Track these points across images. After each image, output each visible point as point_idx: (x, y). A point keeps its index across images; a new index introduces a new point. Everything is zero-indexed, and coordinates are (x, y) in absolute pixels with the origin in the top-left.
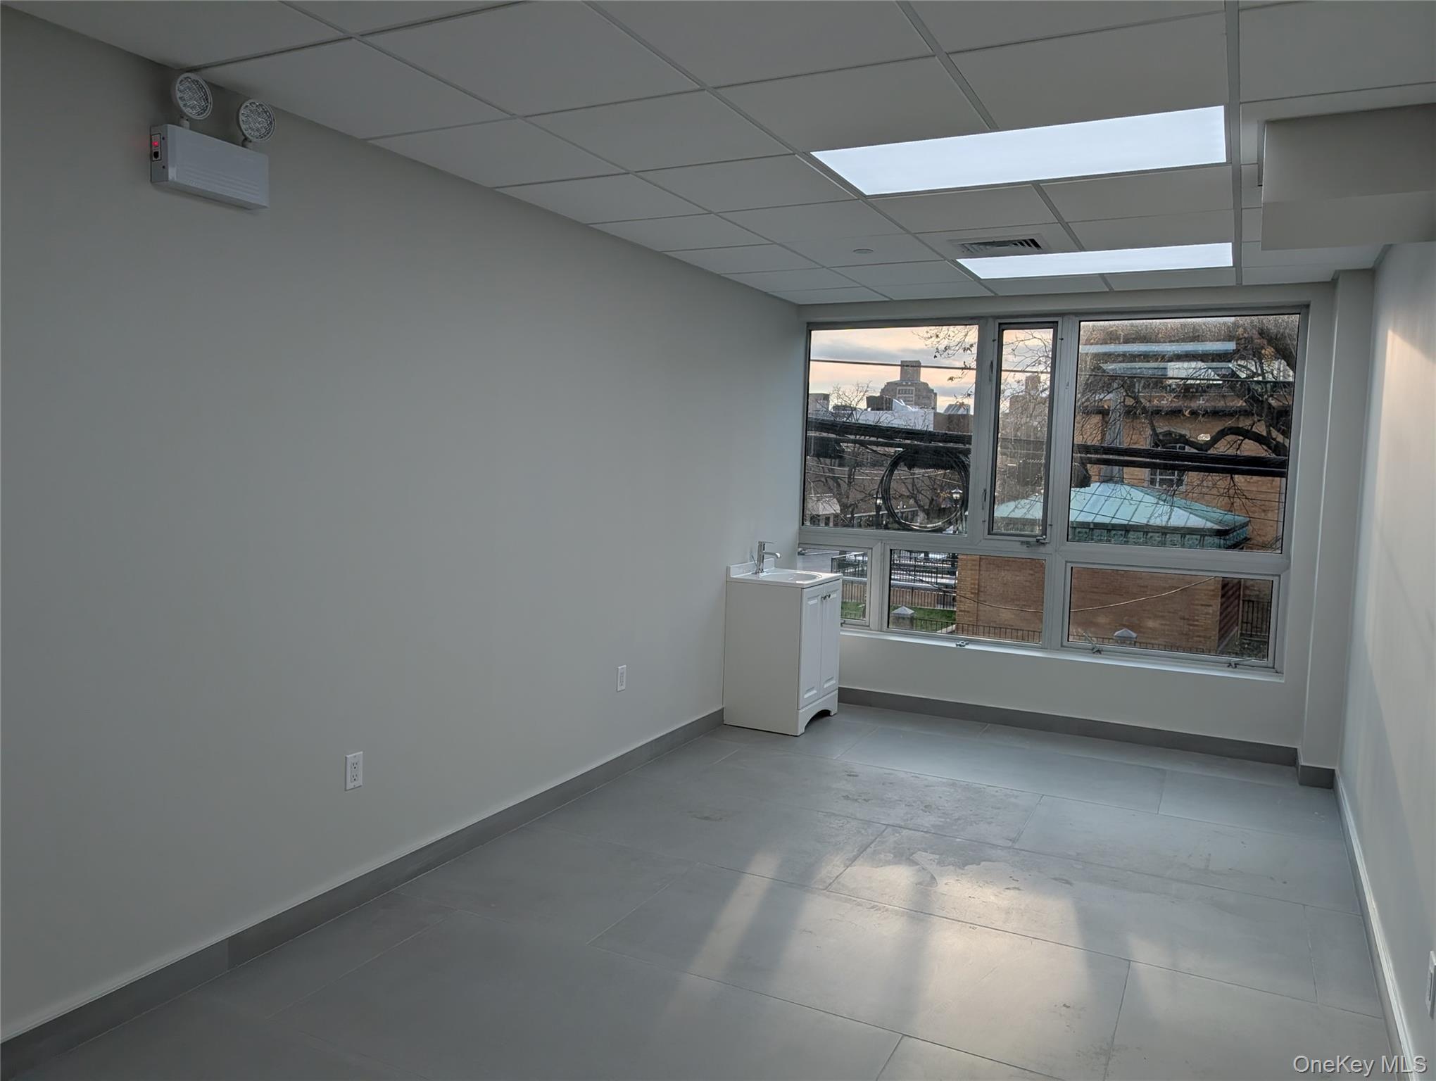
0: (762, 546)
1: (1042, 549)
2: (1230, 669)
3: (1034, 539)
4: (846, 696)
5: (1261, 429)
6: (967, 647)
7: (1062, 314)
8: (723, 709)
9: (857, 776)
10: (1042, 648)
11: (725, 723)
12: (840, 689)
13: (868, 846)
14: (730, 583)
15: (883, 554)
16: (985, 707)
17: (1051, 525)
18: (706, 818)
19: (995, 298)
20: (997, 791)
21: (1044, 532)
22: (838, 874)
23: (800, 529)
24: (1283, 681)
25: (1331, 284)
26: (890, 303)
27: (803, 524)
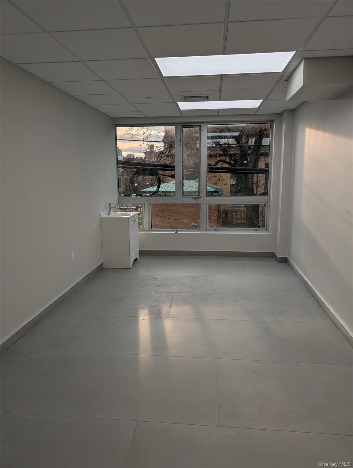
0: (110, 205)
1: (199, 200)
2: (255, 231)
3: (197, 197)
4: (142, 253)
5: (228, 160)
6: (178, 233)
7: (202, 123)
8: (102, 263)
9: (156, 278)
10: (201, 231)
11: (103, 267)
12: (139, 251)
13: (173, 300)
14: (102, 219)
15: (148, 205)
16: (185, 251)
17: (201, 192)
18: (115, 301)
19: (182, 117)
20: (201, 277)
21: (199, 194)
22: (169, 311)
23: (118, 198)
24: (270, 233)
25: (280, 115)
26: (146, 118)
27: (119, 196)
